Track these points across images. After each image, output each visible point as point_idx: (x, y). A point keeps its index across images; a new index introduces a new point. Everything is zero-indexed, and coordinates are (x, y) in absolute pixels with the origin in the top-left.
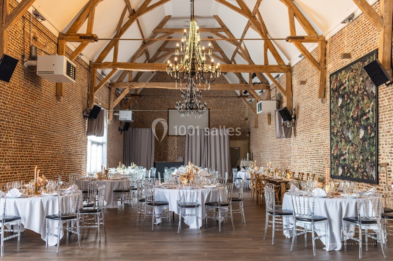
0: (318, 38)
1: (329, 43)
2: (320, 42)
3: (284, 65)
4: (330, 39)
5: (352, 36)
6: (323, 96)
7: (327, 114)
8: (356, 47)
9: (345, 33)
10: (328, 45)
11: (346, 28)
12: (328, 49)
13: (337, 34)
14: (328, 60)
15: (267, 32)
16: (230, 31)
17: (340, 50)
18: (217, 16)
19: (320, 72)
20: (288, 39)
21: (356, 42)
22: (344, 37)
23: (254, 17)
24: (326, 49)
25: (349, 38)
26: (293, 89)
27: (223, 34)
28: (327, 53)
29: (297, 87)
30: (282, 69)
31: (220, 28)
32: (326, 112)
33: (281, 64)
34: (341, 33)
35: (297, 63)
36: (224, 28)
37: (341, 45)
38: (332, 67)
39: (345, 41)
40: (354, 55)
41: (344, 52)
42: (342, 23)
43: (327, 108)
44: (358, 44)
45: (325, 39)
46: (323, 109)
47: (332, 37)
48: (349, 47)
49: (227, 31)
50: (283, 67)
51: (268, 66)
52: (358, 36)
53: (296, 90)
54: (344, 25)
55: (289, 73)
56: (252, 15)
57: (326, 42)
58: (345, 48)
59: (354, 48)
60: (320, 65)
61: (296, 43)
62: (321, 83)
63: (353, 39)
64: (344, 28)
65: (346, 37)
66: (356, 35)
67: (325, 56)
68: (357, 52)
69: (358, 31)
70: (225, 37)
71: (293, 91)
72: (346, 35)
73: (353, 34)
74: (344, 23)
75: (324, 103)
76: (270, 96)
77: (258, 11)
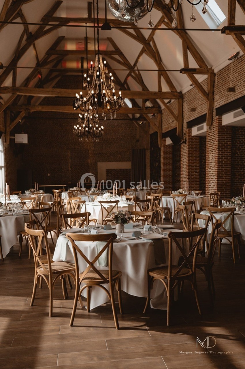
0: (208, 71)
1: (217, 75)
2: (210, 74)
3: (176, 92)
4: (218, 72)
5: (237, 72)
6: (211, 123)
7: (213, 140)
8: (239, 83)
9: (231, 69)
10: (216, 77)
11: (232, 65)
12: (216, 81)
13: (224, 69)
14: (216, 91)
15: (161, 60)
16: (123, 55)
17: (226, 83)
18: (111, 38)
19: (209, 102)
20: (181, 71)
21: (240, 78)
22: (230, 72)
23: (149, 44)
24: (214, 80)
25: (234, 73)
26: (184, 115)
27: (117, 57)
28: (216, 85)
29: (188, 114)
30: (174, 96)
31: (114, 51)
32: (213, 138)
33: (173, 91)
34: (227, 68)
35: (188, 91)
36: (118, 51)
37: (228, 79)
38: (219, 98)
39: (231, 76)
40: (237, 89)
41: (230, 85)
42: (229, 59)
43: (213, 134)
44: (241, 80)
45: (214, 72)
46: (211, 135)
47: (220, 70)
48: (234, 82)
49: (121, 54)
50: (176, 93)
51: (161, 93)
52: (241, 73)
53: (186, 116)
54: (231, 61)
55: (180, 100)
56: (147, 42)
57: (215, 75)
58: (230, 82)
59: (238, 84)
60: (209, 96)
61: (189, 75)
62: (210, 112)
63: (238, 75)
64: (231, 63)
65: (232, 72)
66: (240, 72)
67: (214, 88)
68: (240, 87)
69: (242, 69)
70: (119, 60)
71: (184, 117)
72: (231, 71)
73: (238, 71)
74: (231, 60)
75: (212, 130)
76: (162, 119)
77: (153, 39)
